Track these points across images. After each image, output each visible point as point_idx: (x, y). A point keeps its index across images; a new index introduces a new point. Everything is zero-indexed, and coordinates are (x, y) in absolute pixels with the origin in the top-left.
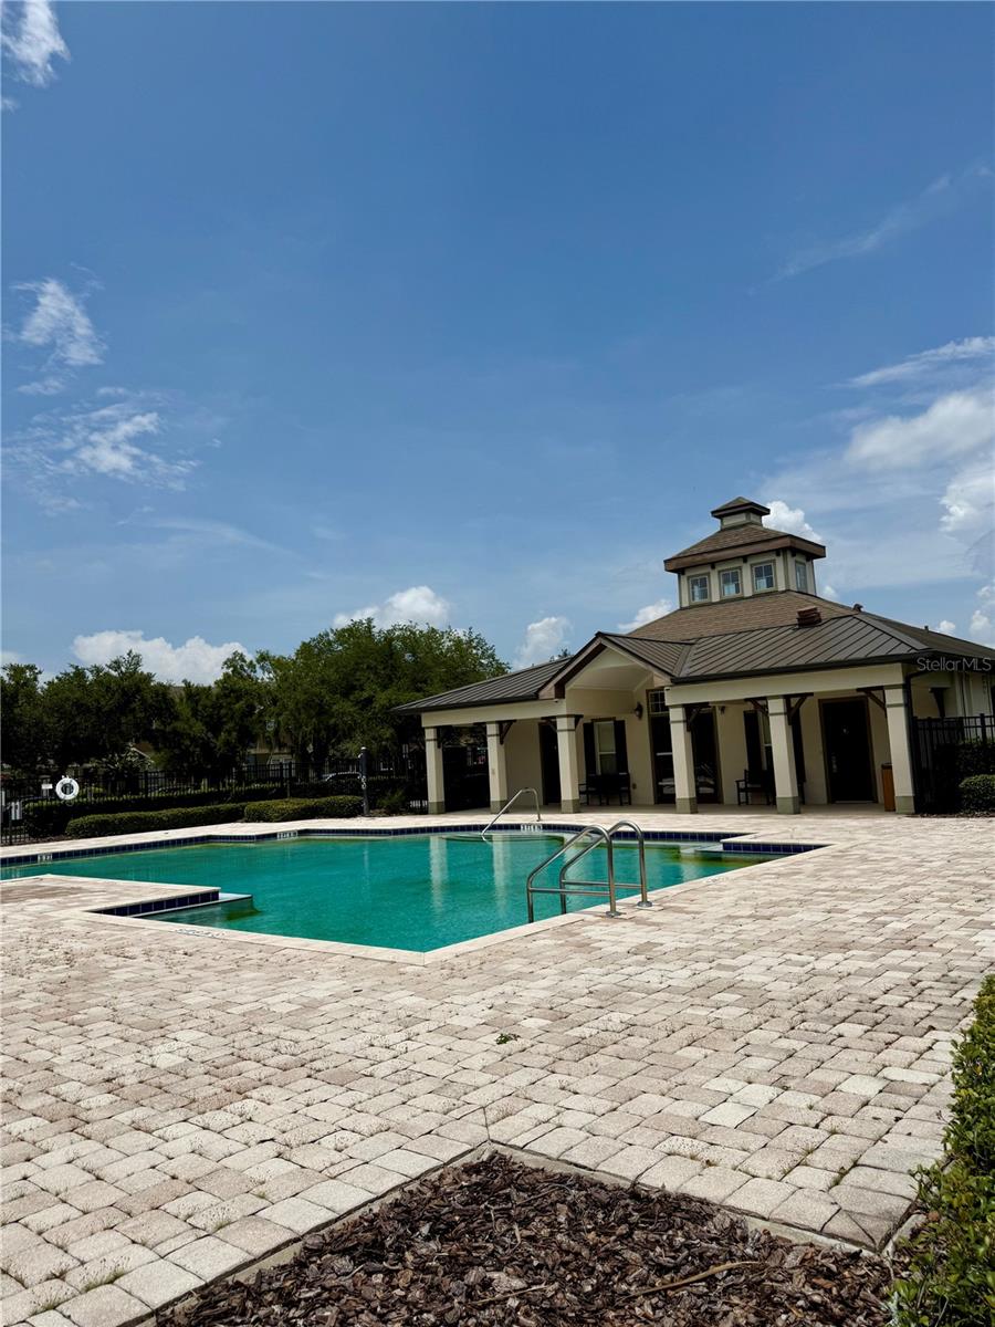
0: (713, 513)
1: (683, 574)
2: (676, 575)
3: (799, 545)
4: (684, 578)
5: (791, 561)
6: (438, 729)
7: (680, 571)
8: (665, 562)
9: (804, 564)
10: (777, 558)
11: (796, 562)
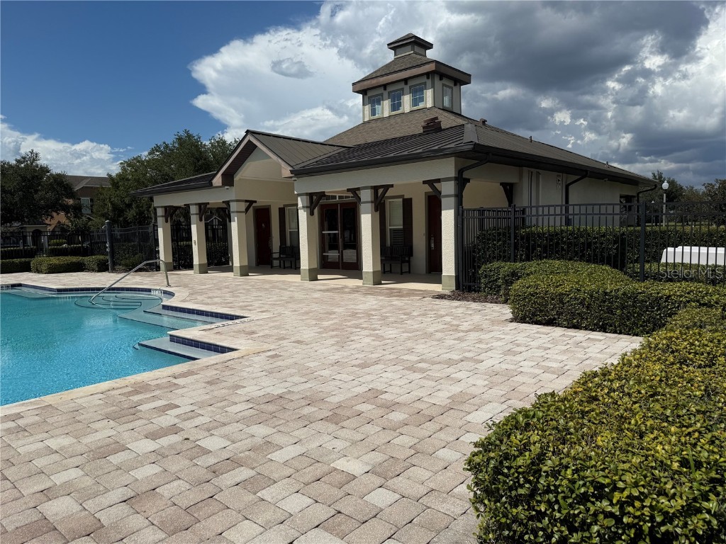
0: (388, 45)
1: (366, 94)
2: (361, 96)
3: (443, 70)
4: (366, 97)
5: (438, 83)
6: (166, 208)
7: (363, 92)
8: (354, 84)
9: (452, 88)
10: (427, 81)
11: (443, 85)
